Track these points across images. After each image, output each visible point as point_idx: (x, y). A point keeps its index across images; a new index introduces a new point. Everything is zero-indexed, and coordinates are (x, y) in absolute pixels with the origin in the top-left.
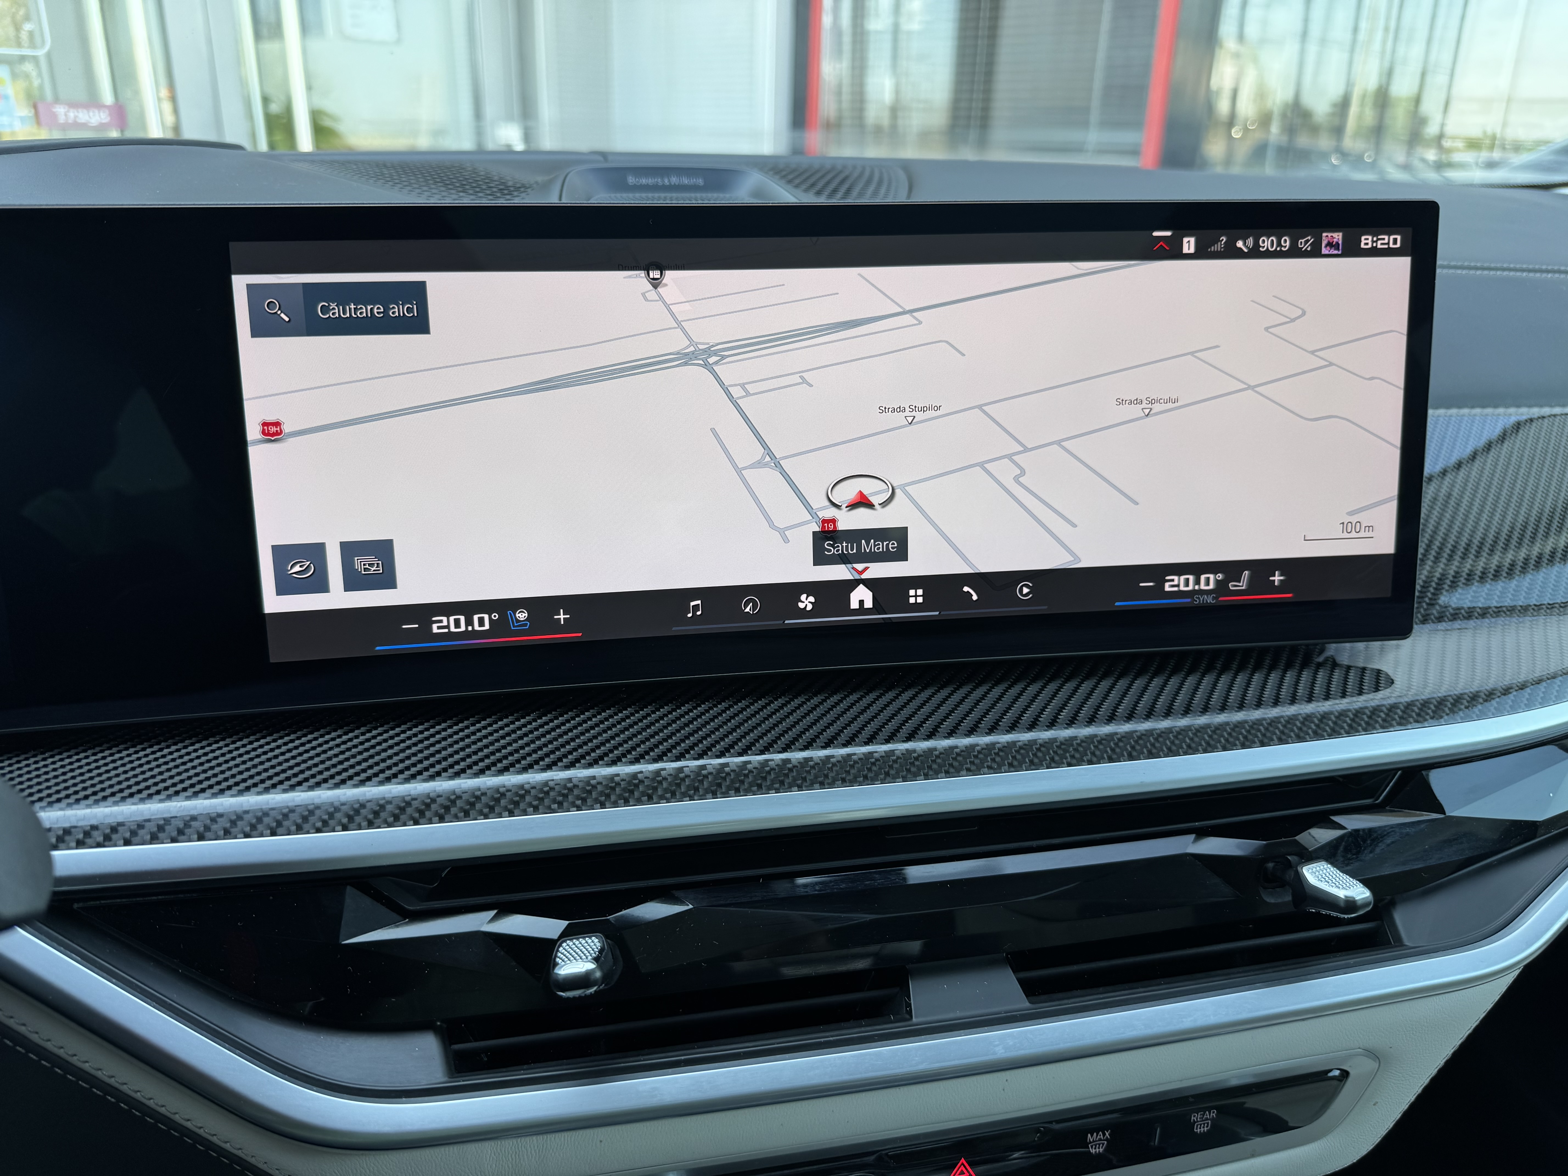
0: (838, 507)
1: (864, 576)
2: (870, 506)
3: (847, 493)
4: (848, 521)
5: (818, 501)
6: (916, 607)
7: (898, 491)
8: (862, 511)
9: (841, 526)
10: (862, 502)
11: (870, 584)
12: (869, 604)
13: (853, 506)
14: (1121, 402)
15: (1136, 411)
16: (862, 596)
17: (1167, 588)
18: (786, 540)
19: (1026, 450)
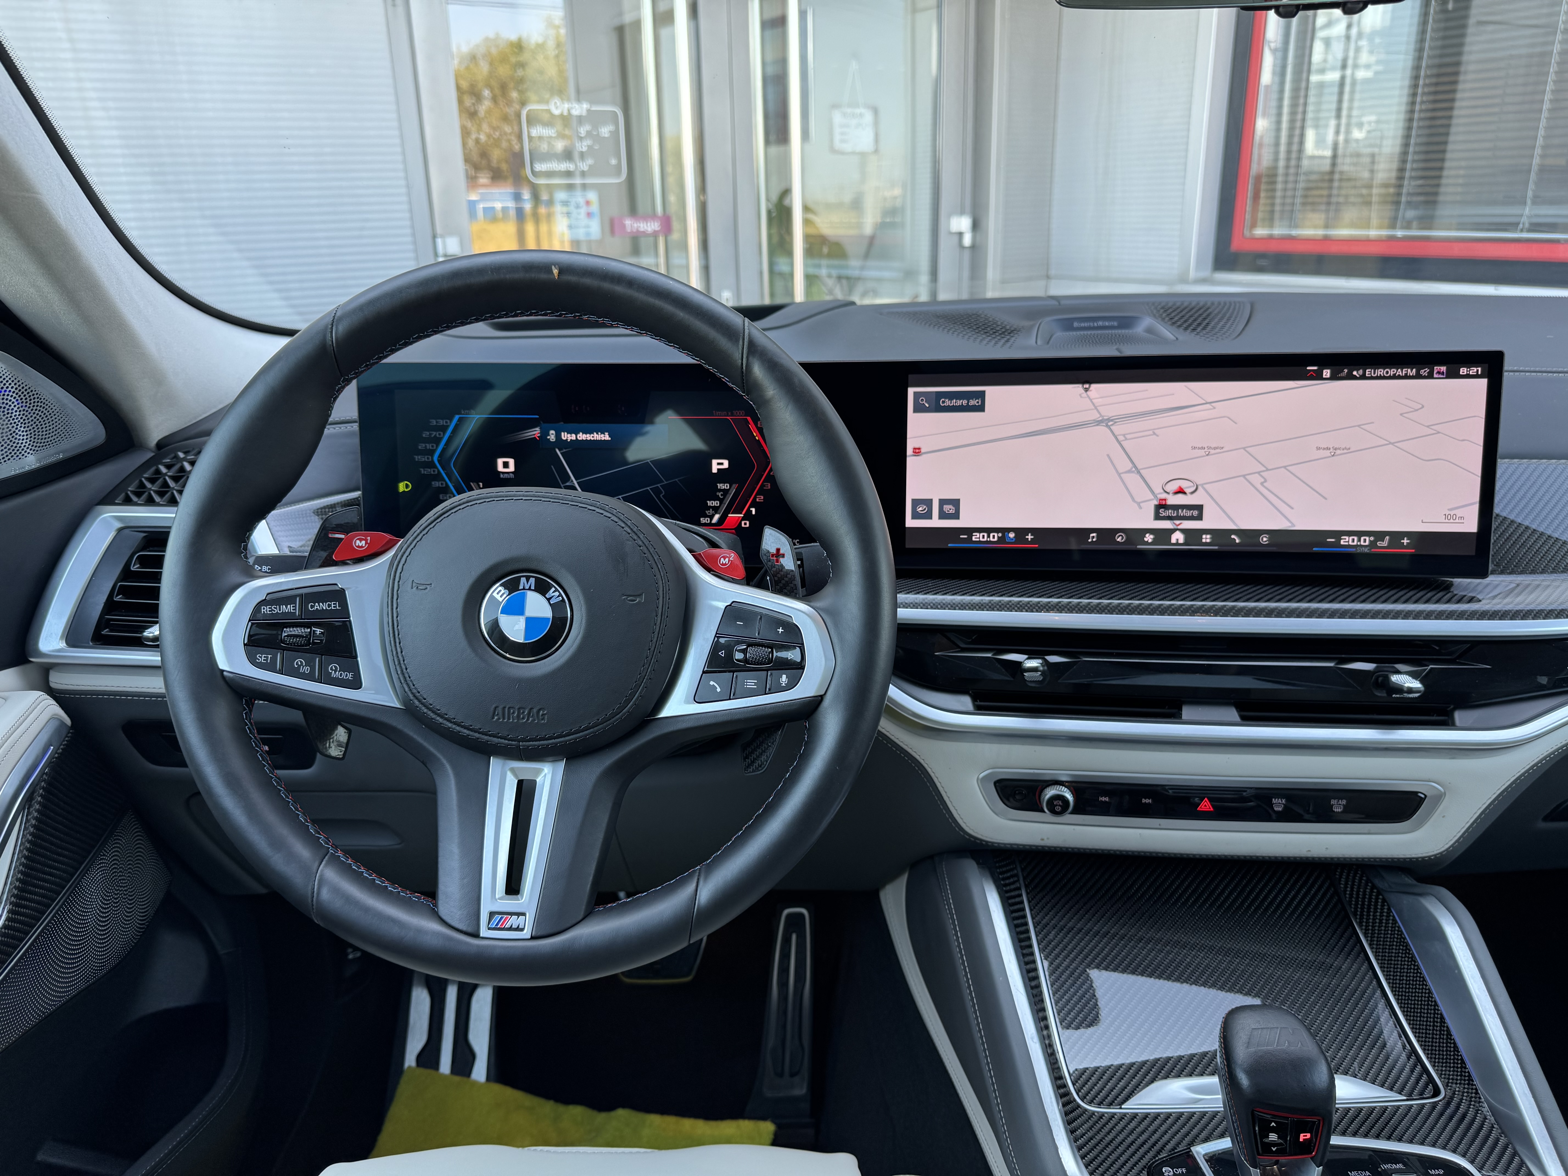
0: (1168, 493)
1: (1179, 527)
2: (1185, 493)
3: (1174, 486)
4: (1173, 500)
5: (1158, 490)
6: (1206, 544)
7: (1200, 487)
8: (1180, 495)
9: (1169, 502)
10: (1181, 491)
11: (1183, 531)
12: (1181, 541)
13: (1176, 493)
14: (1318, 448)
15: (1327, 453)
16: (1178, 537)
17: (1342, 542)
18: (1141, 508)
19: (1267, 470)
